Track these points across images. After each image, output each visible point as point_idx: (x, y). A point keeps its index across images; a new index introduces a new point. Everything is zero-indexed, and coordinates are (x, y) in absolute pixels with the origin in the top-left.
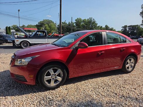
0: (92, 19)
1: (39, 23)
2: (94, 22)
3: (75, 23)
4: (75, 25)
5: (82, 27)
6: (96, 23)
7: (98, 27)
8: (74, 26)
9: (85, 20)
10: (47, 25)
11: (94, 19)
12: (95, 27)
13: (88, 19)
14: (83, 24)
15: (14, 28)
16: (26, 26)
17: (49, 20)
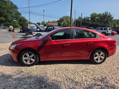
0: (108, 13)
1: (60, 19)
2: (110, 16)
3: (90, 17)
4: (90, 19)
5: (97, 21)
6: (112, 17)
7: (114, 20)
8: (89, 21)
9: (100, 14)
10: (65, 21)
11: (109, 13)
12: (110, 21)
13: (104, 13)
14: (97, 18)
15: (43, 24)
16: (51, 22)
17: (67, 16)
